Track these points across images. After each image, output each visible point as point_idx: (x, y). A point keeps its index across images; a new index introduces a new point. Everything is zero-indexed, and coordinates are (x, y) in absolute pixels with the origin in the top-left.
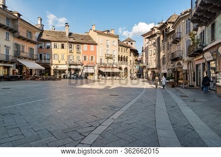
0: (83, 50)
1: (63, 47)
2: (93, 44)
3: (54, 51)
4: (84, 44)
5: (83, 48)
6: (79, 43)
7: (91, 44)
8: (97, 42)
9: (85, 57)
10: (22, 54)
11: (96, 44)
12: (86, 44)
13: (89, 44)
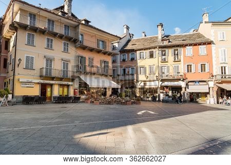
0: (185, 56)
1: (152, 56)
2: (204, 44)
3: (140, 63)
4: (186, 45)
5: (184, 52)
6: (178, 46)
7: (200, 44)
8: (212, 39)
9: (189, 68)
10: (88, 69)
11: (210, 43)
12: (191, 45)
13: (195, 45)
